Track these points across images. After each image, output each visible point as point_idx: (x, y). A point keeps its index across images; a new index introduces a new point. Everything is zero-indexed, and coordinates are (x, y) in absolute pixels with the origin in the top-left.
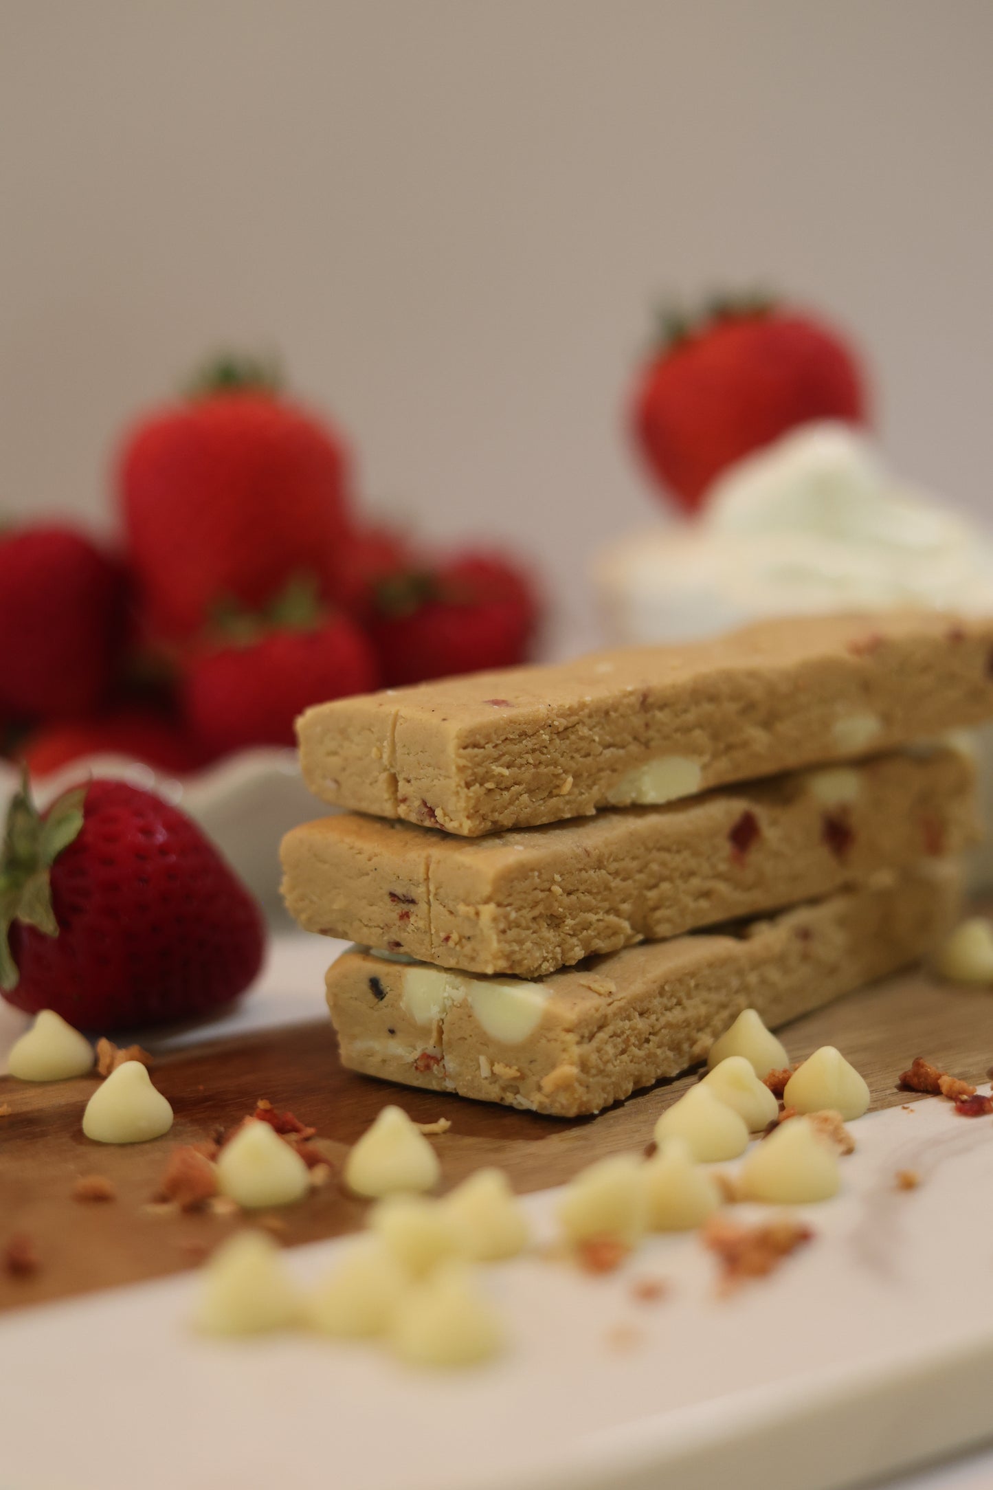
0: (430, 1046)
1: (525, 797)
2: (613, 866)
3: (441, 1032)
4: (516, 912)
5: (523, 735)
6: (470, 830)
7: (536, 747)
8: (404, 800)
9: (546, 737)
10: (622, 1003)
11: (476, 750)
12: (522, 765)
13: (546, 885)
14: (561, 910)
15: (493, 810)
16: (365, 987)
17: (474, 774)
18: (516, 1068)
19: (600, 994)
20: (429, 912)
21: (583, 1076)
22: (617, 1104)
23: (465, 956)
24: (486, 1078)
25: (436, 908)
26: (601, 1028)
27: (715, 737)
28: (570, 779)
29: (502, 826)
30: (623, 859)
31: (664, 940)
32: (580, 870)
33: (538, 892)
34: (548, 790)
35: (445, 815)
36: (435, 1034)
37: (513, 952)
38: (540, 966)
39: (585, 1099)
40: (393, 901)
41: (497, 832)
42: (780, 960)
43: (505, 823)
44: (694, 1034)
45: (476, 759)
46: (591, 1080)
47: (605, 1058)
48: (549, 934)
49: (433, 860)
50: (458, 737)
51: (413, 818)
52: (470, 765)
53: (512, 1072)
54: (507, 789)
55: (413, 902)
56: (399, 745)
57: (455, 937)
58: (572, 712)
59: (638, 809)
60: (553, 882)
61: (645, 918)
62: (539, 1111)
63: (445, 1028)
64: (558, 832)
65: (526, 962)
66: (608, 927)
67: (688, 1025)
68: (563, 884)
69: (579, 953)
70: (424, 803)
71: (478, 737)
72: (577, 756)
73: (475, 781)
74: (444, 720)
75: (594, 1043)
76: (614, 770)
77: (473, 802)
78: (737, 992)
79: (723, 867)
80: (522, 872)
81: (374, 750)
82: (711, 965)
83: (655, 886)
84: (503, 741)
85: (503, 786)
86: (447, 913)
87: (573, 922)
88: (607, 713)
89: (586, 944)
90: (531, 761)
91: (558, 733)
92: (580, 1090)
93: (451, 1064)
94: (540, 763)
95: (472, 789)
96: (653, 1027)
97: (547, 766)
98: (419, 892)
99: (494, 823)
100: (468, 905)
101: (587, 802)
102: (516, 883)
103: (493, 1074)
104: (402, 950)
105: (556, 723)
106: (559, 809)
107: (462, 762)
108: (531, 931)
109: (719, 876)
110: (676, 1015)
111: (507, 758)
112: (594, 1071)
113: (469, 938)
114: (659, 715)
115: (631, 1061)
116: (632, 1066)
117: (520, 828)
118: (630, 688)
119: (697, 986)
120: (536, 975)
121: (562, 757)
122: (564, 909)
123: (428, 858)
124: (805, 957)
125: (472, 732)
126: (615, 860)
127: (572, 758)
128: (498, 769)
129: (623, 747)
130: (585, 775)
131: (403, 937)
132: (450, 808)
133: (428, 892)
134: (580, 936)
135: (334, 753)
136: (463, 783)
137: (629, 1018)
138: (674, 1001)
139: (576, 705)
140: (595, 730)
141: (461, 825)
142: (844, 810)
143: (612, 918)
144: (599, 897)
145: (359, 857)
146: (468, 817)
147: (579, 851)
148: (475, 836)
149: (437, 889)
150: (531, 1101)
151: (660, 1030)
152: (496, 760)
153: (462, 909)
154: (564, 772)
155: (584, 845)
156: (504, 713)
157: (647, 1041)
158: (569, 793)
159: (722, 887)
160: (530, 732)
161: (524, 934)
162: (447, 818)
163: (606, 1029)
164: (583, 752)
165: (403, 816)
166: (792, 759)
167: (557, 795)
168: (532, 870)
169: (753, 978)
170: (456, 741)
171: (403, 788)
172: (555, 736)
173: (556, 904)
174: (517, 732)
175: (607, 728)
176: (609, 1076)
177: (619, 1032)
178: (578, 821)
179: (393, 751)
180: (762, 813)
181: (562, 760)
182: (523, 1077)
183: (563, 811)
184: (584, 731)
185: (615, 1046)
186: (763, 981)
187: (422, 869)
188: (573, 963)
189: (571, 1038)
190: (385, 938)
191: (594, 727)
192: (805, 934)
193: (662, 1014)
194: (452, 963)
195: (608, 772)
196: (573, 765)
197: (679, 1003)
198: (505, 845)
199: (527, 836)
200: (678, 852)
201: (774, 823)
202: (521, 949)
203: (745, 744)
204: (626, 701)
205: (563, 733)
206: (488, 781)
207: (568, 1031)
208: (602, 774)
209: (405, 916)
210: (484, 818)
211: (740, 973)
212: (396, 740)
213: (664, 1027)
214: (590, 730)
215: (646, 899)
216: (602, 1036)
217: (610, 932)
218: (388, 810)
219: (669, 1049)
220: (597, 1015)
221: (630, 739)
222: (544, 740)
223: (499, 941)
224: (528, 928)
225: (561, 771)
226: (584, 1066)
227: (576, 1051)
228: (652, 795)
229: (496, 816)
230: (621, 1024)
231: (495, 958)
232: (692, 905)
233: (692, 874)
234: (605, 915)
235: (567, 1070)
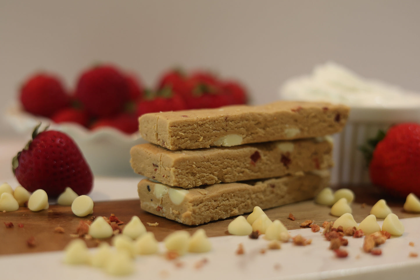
0: (159, 204)
1: (189, 141)
2: (212, 162)
3: (162, 201)
4: (181, 171)
5: (189, 125)
6: (172, 148)
7: (193, 128)
8: (159, 140)
9: (196, 126)
10: (208, 197)
11: (175, 128)
12: (188, 133)
13: (191, 164)
14: (195, 171)
15: (179, 144)
16: (146, 188)
17: (174, 134)
18: (178, 211)
19: (202, 194)
20: (161, 169)
21: (193, 215)
22: (205, 224)
23: (168, 181)
24: (171, 214)
25: (162, 168)
26: (201, 203)
27: (247, 130)
28: (202, 138)
29: (182, 148)
30: (216, 160)
31: (228, 183)
32: (202, 162)
33: (188, 166)
34: (196, 140)
35: (167, 144)
36: (161, 201)
37: (180, 181)
38: (188, 185)
39: (194, 221)
40: (154, 166)
41: (180, 150)
42: (264, 192)
43: (182, 147)
44: (232, 208)
45: (175, 130)
46: (196, 216)
47: (201, 211)
48: (191, 178)
49: (162, 155)
50: (170, 124)
51: (161, 145)
52: (172, 131)
53: (177, 212)
54: (184, 139)
55: (157, 166)
56: (158, 125)
57: (165, 176)
58: (204, 120)
59: (222, 147)
60: (193, 164)
61: (223, 176)
62: (183, 223)
63: (163, 200)
64: (198, 151)
65: (183, 184)
66: (210, 178)
67: (230, 206)
68: (196, 165)
69: (200, 183)
70: (163, 141)
71: (176, 124)
72: (205, 132)
73: (174, 135)
74: (168, 119)
75: (198, 207)
76: (216, 137)
77: (173, 141)
78: (248, 199)
79: (248, 165)
80: (184, 160)
81: (153, 126)
82: (239, 191)
83: (226, 168)
84: (183, 126)
85: (182, 138)
86: (164, 170)
87: (199, 175)
88: (215, 121)
89: (203, 181)
90: (191, 132)
91: (200, 125)
92: (192, 218)
93: (164, 209)
94: (194, 133)
95: (173, 138)
96: (218, 205)
97: (196, 134)
98: (159, 164)
99: (179, 147)
100: (169, 168)
101: (207, 144)
102: (181, 163)
103: (173, 213)
104: (155, 179)
105: (199, 123)
106: (199, 145)
107: (170, 130)
108: (186, 176)
109: (247, 168)
110: (227, 202)
111: (184, 131)
112: (197, 214)
113: (169, 176)
114: (230, 123)
115: (210, 213)
116: (210, 214)
117: (186, 149)
118: (222, 115)
119: (234, 196)
120: (187, 188)
121: (200, 131)
122: (196, 171)
123: (161, 155)
124: (272, 192)
125: (174, 123)
126: (213, 160)
127: (203, 132)
128: (181, 133)
129: (219, 131)
130: (207, 137)
131: (156, 175)
132: (168, 142)
133: (161, 164)
134: (201, 179)
135: (146, 127)
136: (170, 136)
137: (211, 201)
138: (226, 199)
139: (205, 118)
140: (211, 125)
141: (170, 147)
142: (288, 153)
143: (211, 175)
144: (208, 169)
145: (147, 154)
146: (172, 145)
147: (202, 156)
148: (173, 150)
149: (163, 163)
150: (181, 220)
151: (221, 206)
152: (181, 131)
153: (167, 168)
154: (201, 135)
155: (204, 155)
156: (185, 119)
157: (216, 208)
158: (202, 141)
159: (247, 171)
160: (191, 124)
161: (183, 177)
162: (167, 145)
163: (202, 203)
164: (207, 131)
165: (159, 144)
166: (271, 138)
167: (199, 142)
168: (187, 160)
169: (253, 196)
170: (169, 125)
171: (159, 137)
172: (198, 126)
173: (194, 170)
174: (187, 124)
175: (214, 125)
176: (203, 216)
177: (207, 204)
178: (204, 149)
179: (157, 127)
180: (261, 152)
181: (200, 132)
182: (179, 214)
183: (200, 146)
184: (207, 125)
185: (205, 208)
186: (257, 197)
187: (160, 158)
188: (198, 186)
189: (190, 204)
190: (152, 175)
191: (211, 124)
192: (273, 186)
193: (222, 202)
194: (165, 183)
195: (214, 137)
196: (204, 134)
197: (227, 200)
198: (181, 153)
199: (188, 151)
200: (234, 160)
201: (265, 155)
202: (182, 180)
203: (257, 133)
204: (220, 118)
205: (201, 125)
206: (178, 136)
207: (190, 202)
208: (212, 137)
209: (156, 170)
210: (176, 146)
211: (249, 194)
212: (158, 124)
213: (222, 205)
214: (209, 125)
215: (223, 171)
216: (201, 205)
217: (211, 179)
218: (155, 142)
219: (223, 211)
220: (200, 199)
221: (221, 129)
222: (195, 127)
223: (175, 178)
224: (185, 175)
225: (200, 135)
226: (194, 212)
227: (191, 208)
228: (226, 144)
229: (180, 145)
230: (208, 202)
231: (174, 182)
232: (237, 175)
233: (238, 166)
234: (209, 174)
235: (189, 212)
